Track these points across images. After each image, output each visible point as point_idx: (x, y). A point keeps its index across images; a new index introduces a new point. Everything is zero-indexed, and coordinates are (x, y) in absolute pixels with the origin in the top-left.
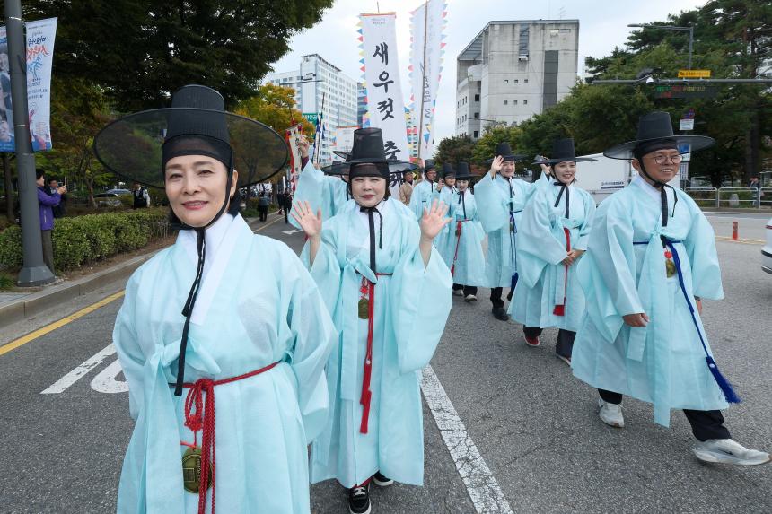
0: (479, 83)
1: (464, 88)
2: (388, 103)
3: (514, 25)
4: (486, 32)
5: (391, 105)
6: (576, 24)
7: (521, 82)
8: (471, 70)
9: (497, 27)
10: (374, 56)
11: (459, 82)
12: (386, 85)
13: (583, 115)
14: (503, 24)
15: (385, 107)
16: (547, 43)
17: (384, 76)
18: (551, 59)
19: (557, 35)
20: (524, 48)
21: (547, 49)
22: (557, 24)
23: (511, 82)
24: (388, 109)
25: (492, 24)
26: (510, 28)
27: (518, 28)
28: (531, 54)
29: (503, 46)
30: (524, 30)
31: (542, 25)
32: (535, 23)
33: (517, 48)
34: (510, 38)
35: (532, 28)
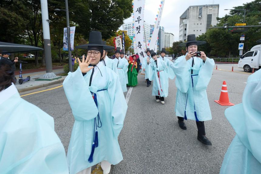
0: (186, 25)
1: (181, 26)
2: (139, 27)
3: (197, 7)
4: (188, 9)
5: (140, 28)
6: (218, 6)
7: (199, 24)
8: (184, 21)
9: (192, 8)
10: (136, 11)
11: (180, 24)
12: (139, 21)
13: (211, 36)
14: (194, 7)
15: (138, 29)
16: (208, 12)
17: (139, 18)
18: (209, 17)
19: (211, 9)
20: (200, 14)
21: (208, 14)
22: (212, 6)
23: (196, 24)
24: (139, 30)
25: (190, 7)
26: (196, 8)
27: (199, 8)
28: (203, 15)
29: (193, 14)
30: (200, 8)
31: (207, 6)
32: (204, 6)
33: (198, 14)
34: (196, 11)
35: (203, 7)
